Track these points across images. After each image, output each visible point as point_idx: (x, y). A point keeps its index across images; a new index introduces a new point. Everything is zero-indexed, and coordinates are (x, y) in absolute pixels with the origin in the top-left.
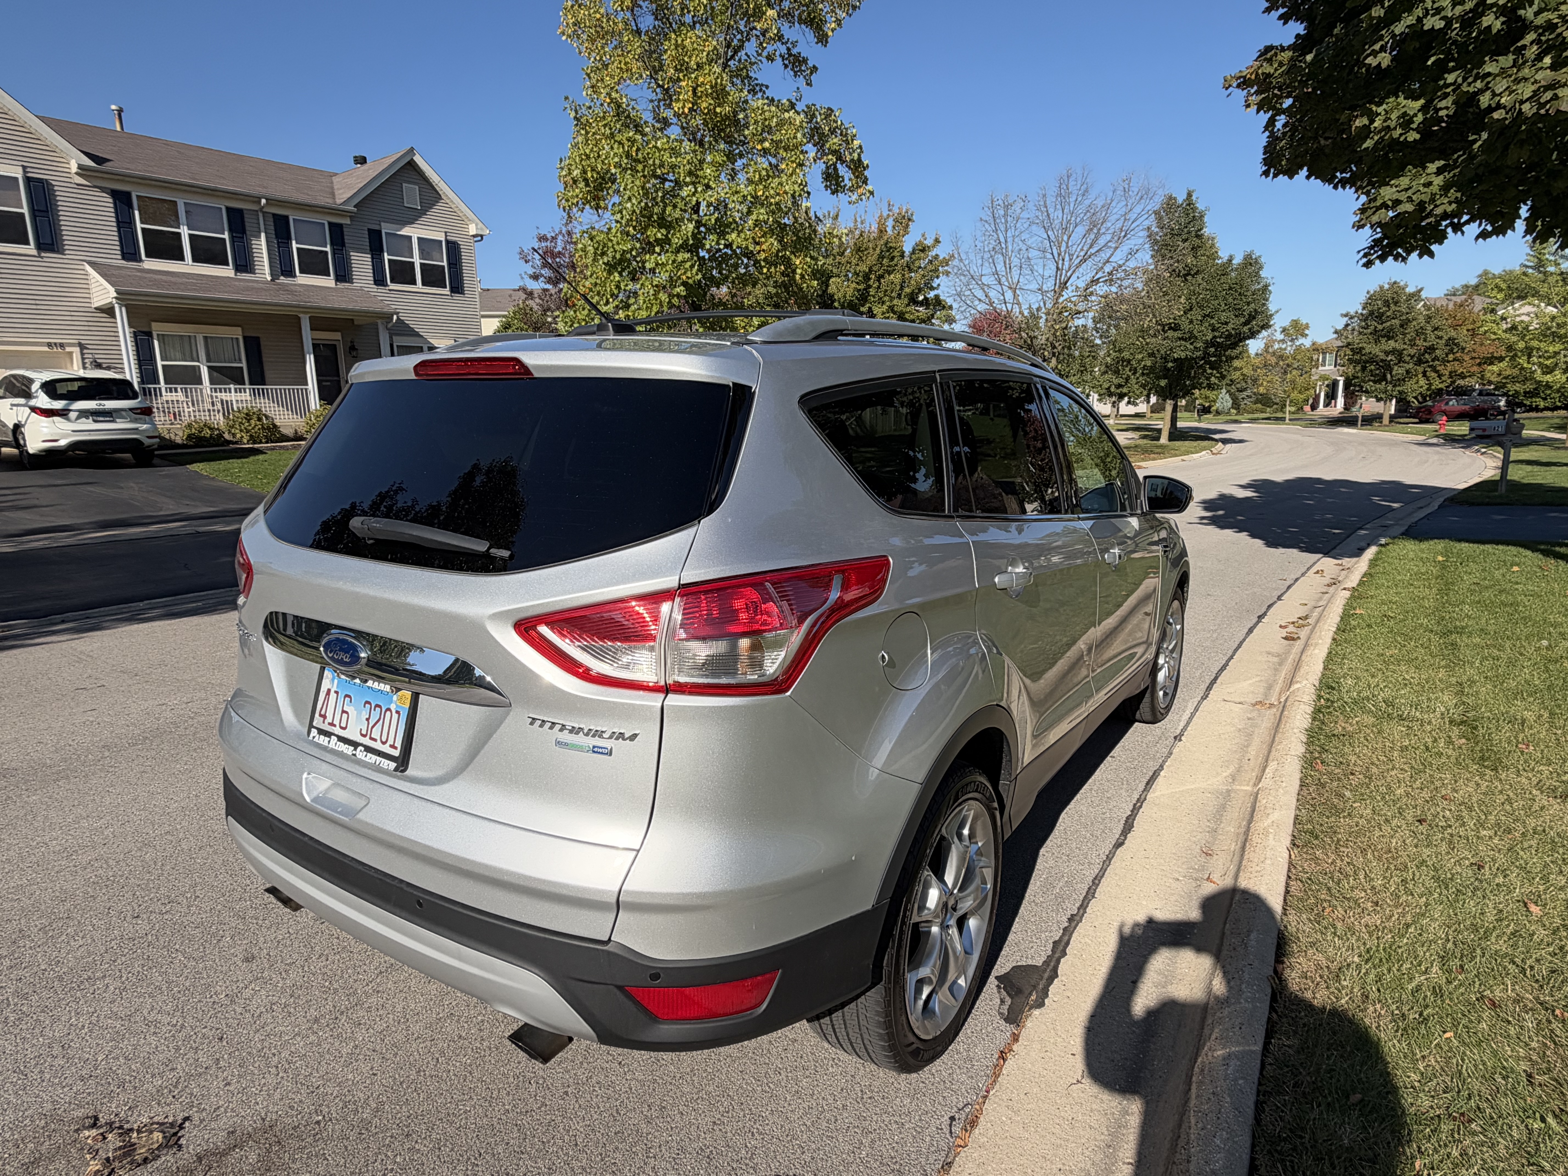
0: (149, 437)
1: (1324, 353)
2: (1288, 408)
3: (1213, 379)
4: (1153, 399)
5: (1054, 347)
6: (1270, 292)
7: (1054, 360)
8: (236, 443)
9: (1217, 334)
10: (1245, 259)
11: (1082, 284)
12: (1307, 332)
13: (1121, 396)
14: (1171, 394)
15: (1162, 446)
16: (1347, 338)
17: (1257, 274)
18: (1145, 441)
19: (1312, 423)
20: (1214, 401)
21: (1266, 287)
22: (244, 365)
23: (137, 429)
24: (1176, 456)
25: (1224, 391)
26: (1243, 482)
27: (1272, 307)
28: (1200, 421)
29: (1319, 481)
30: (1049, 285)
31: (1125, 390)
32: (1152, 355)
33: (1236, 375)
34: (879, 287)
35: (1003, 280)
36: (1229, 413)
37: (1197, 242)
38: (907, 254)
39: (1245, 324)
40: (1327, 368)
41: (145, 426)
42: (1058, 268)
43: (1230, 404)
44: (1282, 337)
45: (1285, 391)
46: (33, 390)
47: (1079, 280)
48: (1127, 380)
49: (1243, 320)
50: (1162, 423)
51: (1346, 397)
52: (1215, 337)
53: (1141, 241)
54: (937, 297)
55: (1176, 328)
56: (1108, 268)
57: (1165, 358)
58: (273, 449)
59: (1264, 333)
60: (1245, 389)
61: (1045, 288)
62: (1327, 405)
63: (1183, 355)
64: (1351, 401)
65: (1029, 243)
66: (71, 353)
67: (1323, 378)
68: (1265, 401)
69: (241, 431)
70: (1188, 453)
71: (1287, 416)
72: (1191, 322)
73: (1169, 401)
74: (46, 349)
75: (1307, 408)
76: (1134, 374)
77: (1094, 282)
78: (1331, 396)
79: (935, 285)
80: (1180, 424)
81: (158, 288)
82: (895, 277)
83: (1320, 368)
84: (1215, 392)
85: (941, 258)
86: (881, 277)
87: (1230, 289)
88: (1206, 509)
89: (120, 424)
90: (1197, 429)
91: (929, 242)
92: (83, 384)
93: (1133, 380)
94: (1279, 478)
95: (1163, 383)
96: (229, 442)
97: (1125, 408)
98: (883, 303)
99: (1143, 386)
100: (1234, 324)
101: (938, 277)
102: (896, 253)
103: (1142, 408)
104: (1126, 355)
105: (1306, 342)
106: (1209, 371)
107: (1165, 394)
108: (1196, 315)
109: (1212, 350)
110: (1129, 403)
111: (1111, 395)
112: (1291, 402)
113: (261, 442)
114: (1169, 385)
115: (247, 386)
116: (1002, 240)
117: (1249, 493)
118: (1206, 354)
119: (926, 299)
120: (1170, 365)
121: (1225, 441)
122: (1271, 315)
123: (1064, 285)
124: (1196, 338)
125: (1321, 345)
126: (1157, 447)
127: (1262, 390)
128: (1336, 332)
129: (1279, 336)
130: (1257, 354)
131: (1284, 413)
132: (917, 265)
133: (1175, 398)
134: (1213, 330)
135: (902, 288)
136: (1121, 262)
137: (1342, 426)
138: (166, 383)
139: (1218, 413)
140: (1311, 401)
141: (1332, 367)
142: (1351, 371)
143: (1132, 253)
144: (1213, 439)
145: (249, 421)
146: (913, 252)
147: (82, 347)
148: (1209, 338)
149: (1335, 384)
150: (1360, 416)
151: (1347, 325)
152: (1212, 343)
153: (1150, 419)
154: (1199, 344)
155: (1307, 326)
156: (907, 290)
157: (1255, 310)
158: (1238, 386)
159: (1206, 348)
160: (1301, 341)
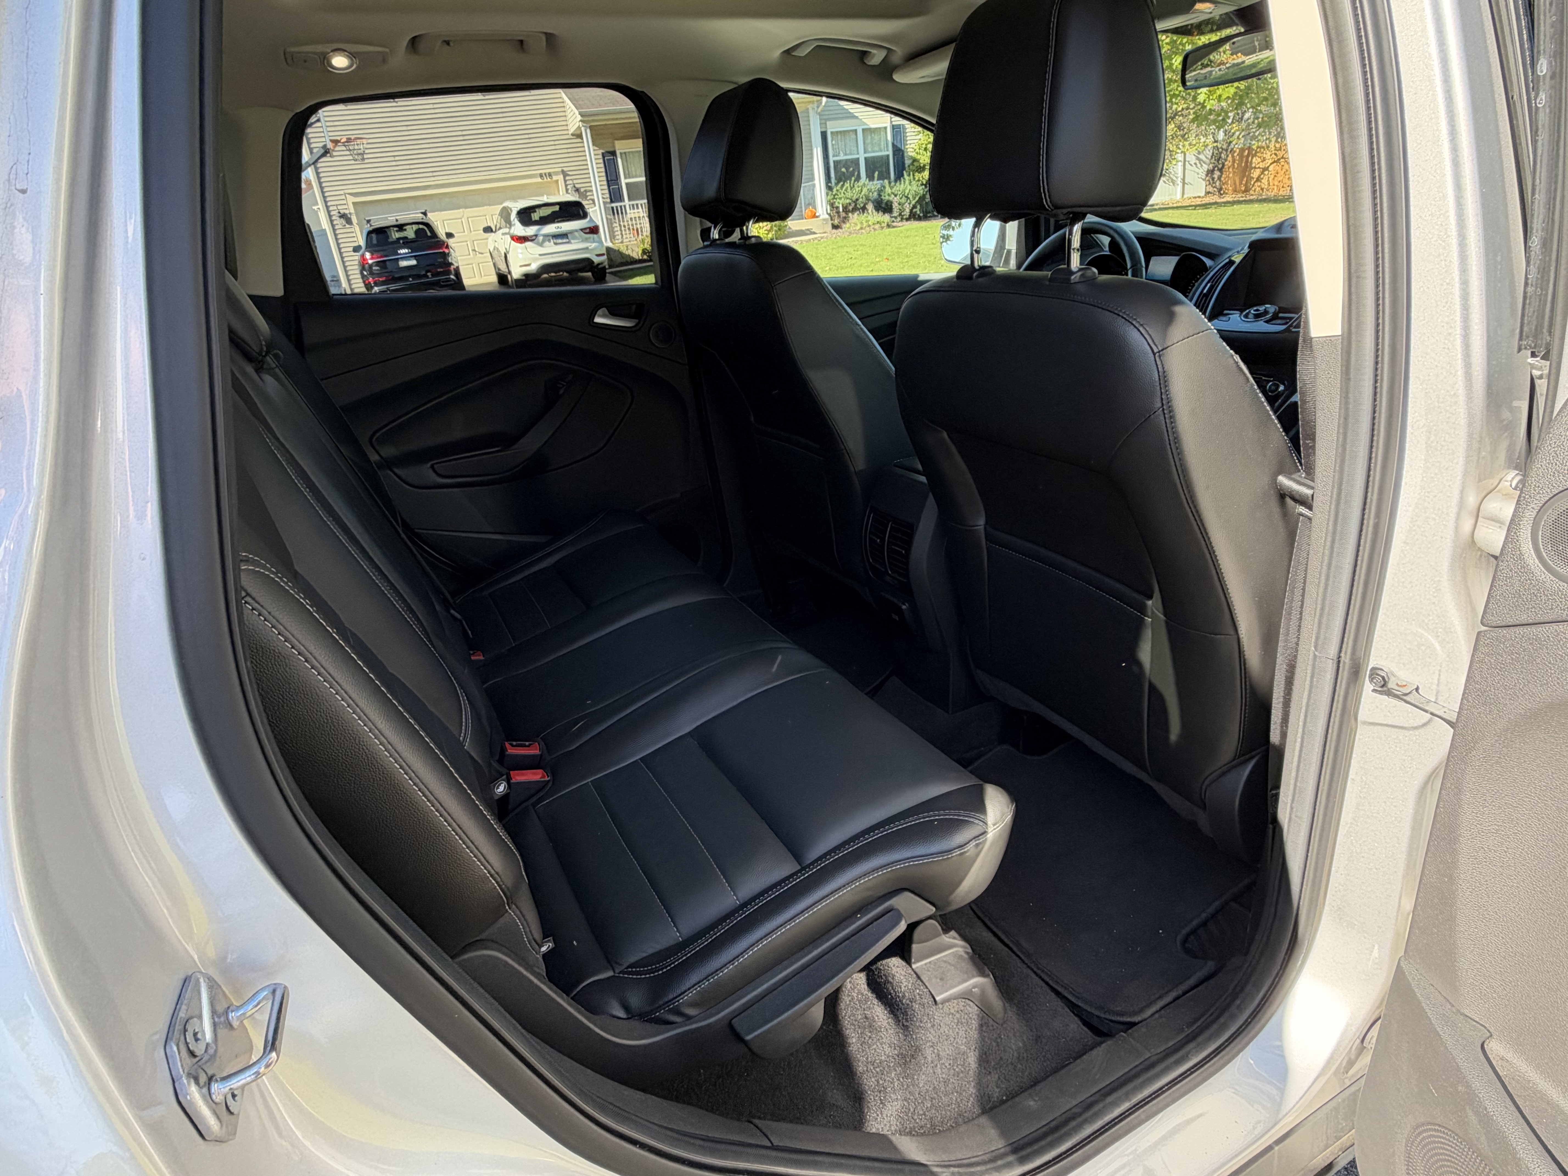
0: (598, 255)
23: (587, 248)
41: (594, 245)
46: (512, 219)
66: (557, 181)
74: (539, 180)
81: (614, 105)
89: (575, 245)
92: (557, 208)
138: (630, 199)
147: (565, 174)
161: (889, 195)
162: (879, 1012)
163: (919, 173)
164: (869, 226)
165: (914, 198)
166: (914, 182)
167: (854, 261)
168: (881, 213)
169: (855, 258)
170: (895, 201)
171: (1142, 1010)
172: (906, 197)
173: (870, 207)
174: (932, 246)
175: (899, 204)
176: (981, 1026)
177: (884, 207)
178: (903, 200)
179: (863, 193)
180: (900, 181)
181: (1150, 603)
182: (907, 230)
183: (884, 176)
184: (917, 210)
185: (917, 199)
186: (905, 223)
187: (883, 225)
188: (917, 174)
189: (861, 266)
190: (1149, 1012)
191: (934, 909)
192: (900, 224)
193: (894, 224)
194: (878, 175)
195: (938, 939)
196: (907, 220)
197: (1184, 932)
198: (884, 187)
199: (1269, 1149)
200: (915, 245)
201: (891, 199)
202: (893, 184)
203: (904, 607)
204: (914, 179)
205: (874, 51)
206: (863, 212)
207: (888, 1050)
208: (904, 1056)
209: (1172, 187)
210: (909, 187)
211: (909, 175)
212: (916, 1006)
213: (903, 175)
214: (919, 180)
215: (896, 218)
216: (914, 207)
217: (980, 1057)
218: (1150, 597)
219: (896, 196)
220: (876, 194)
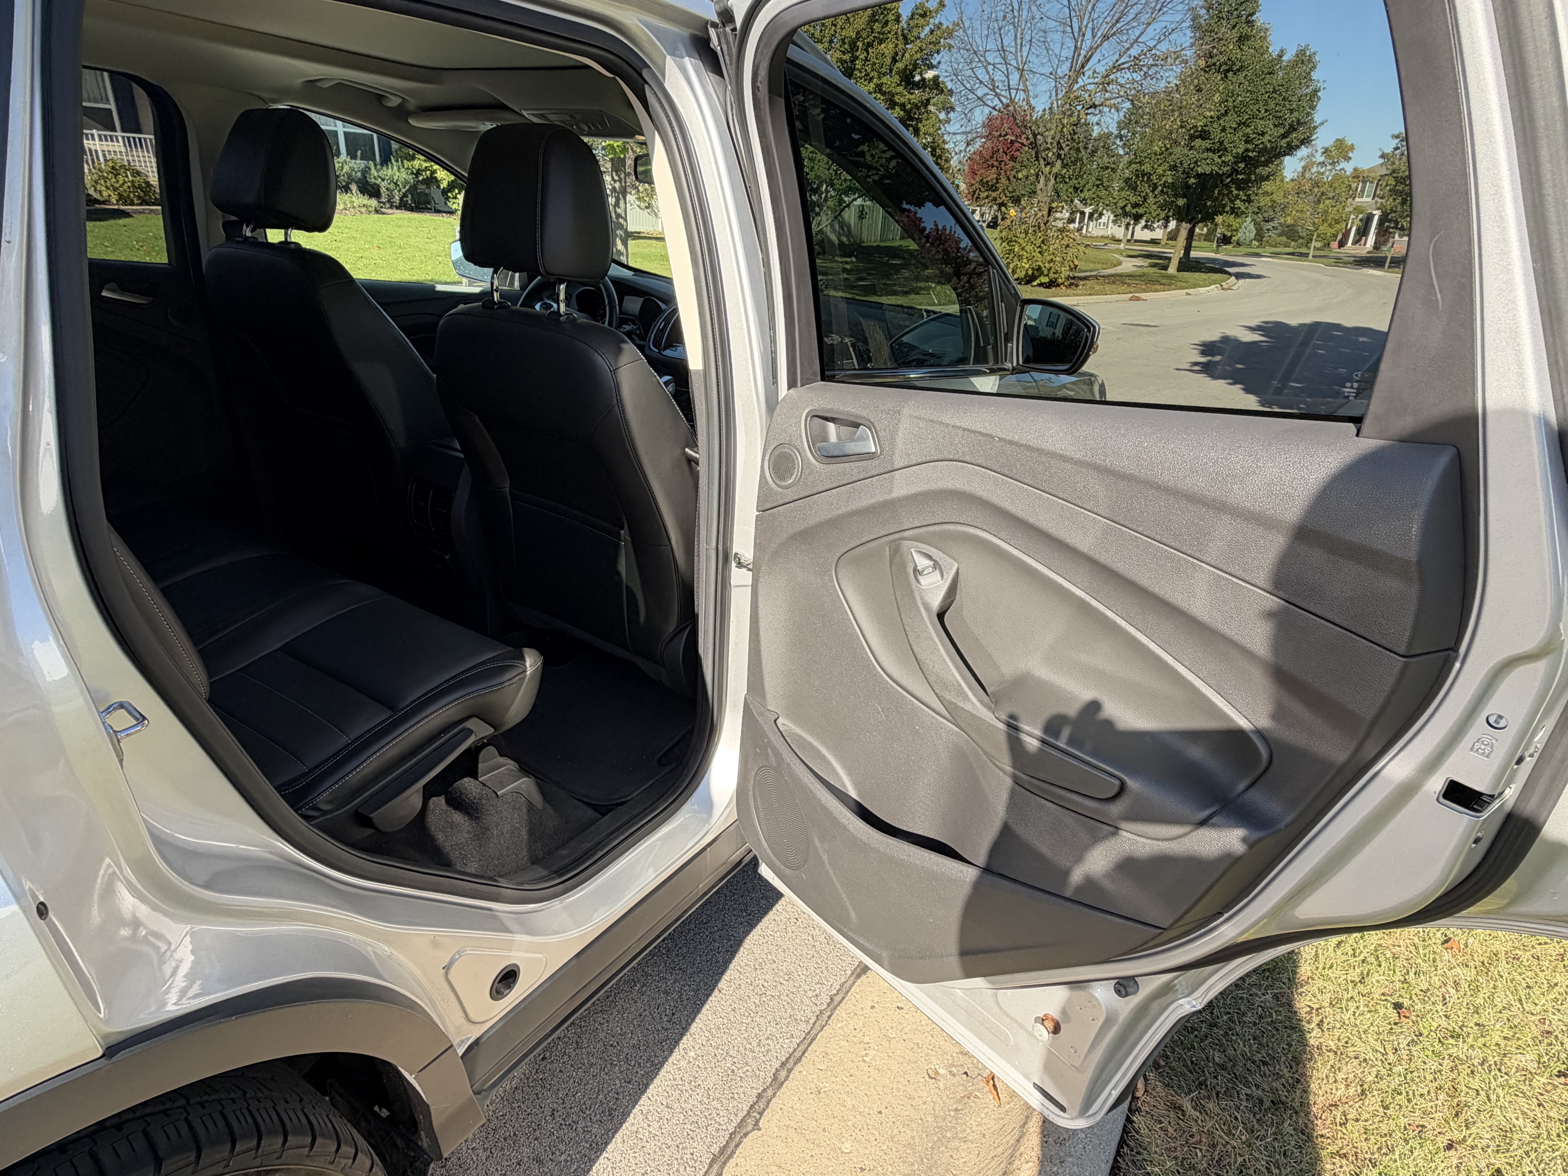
1: (1364, 182)
2: (1314, 243)
3: (1238, 202)
4: (1173, 224)
5: (1061, 148)
6: (1319, 99)
7: (1058, 164)
8: (104, 202)
9: (1250, 146)
10: (1297, 56)
11: (1101, 69)
12: (1350, 155)
13: (1137, 218)
14: (1187, 216)
15: (1171, 277)
16: (1394, 163)
17: (1308, 76)
18: (1155, 270)
19: (1339, 262)
20: (1237, 230)
21: (1316, 91)
22: (112, 106)
24: (1182, 288)
25: (1249, 219)
26: (1253, 323)
27: (1318, 118)
28: (1217, 252)
29: (1338, 327)
30: (1064, 69)
31: (1141, 211)
32: (1174, 168)
33: (1264, 201)
34: (866, 60)
35: (1010, 57)
36: (1250, 245)
37: (1246, 29)
38: (904, 18)
39: (1284, 136)
40: (1365, 199)
42: (1076, 47)
43: (1252, 235)
44: (1322, 159)
45: (1314, 224)
47: (1099, 65)
48: (1145, 199)
49: (1282, 131)
50: (1176, 252)
51: (1378, 234)
52: (1247, 150)
53: (1178, 17)
54: (936, 78)
55: (1204, 135)
56: (1134, 52)
57: (1187, 174)
58: (142, 212)
59: (1303, 151)
60: (1272, 220)
61: (1060, 73)
62: (1355, 242)
63: (1208, 170)
64: (1383, 239)
65: (1044, 10)
67: (1358, 210)
68: (1291, 233)
69: (107, 188)
70: (1195, 286)
71: (1312, 252)
72: (1224, 130)
73: (1184, 225)
75: (1334, 245)
76: (1153, 191)
77: (1117, 67)
78: (1363, 232)
79: (935, 62)
80: (1194, 254)
82: (887, 49)
83: (1357, 199)
84: (1239, 220)
85: (944, 27)
86: (870, 45)
87: (1275, 91)
88: (1203, 353)
90: (1214, 260)
91: (932, 5)
93: (1151, 200)
94: (1294, 322)
95: (1181, 202)
96: (96, 201)
97: (1142, 234)
98: (871, 80)
99: (1162, 207)
100: (1272, 133)
101: (938, 52)
102: (891, 17)
103: (1159, 233)
104: (1147, 168)
105: (1348, 168)
106: (1235, 192)
107: (1182, 215)
108: (1231, 120)
109: (1242, 165)
110: (1146, 227)
111: (1126, 214)
112: (1318, 236)
113: (132, 204)
114: (1188, 206)
115: (119, 134)
116: (1016, 6)
117: (1256, 337)
118: (1235, 171)
119: (923, 79)
120: (1192, 181)
121: (1239, 276)
122: (1315, 128)
123: (1080, 72)
124: (1226, 149)
125: (1363, 171)
126: (1164, 277)
127: (1289, 220)
128: (1383, 156)
129: (1320, 158)
130: (1292, 180)
131: (1309, 248)
132: (915, 34)
133: (1193, 222)
134: (1246, 142)
135: (894, 60)
136: (1151, 44)
137: (1369, 267)
139: (1239, 244)
140: (1340, 237)
141: (1370, 199)
142: (1389, 203)
143: (1166, 34)
144: (1230, 274)
145: (116, 176)
146: (912, 18)
148: (1240, 151)
149: (1369, 218)
150: (1389, 256)
151: (1397, 148)
152: (1243, 158)
153: (1164, 246)
154: (1228, 158)
155: (1352, 148)
156: (900, 65)
157: (1298, 120)
158: (1266, 215)
159: (1236, 163)
160: (1343, 165)
161: (375, 178)
162: (458, 817)
163: (408, 160)
164: (354, 208)
165: (404, 187)
166: (402, 170)
167: (339, 244)
168: (366, 197)
169: (340, 241)
170: (383, 185)
171: (631, 794)
172: (396, 184)
173: (354, 187)
174: (428, 240)
175: (387, 189)
176: (529, 811)
177: (370, 190)
178: (392, 186)
179: (344, 171)
180: (387, 165)
181: (622, 532)
182: (400, 219)
183: (368, 156)
184: (409, 199)
185: (407, 187)
186: (395, 211)
187: (370, 209)
188: (405, 161)
189: (348, 250)
190: (635, 794)
191: (493, 730)
192: (390, 211)
193: (384, 210)
194: (361, 154)
195: (495, 760)
196: (397, 208)
197: (659, 755)
198: (369, 169)
199: (704, 850)
200: (409, 236)
201: (378, 182)
202: (379, 167)
203: (447, 557)
204: (403, 166)
205: (391, 97)
206: (347, 192)
207: (466, 835)
208: (477, 835)
209: (654, 219)
210: (397, 174)
211: (397, 161)
212: (484, 801)
213: (390, 160)
214: (408, 169)
215: (384, 203)
216: (405, 195)
217: (529, 830)
218: (622, 529)
219: (383, 180)
220: (359, 175)
